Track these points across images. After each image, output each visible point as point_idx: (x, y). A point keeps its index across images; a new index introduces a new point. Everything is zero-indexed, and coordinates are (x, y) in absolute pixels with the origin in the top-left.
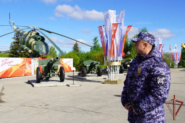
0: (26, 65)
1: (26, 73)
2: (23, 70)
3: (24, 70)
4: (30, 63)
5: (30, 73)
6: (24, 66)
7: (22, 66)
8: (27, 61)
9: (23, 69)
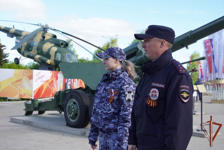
0: (22, 81)
1: (22, 94)
2: (17, 88)
3: (19, 89)
4: (31, 77)
5: (29, 94)
6: (19, 83)
7: (16, 81)
8: (25, 75)
9: (17, 86)
